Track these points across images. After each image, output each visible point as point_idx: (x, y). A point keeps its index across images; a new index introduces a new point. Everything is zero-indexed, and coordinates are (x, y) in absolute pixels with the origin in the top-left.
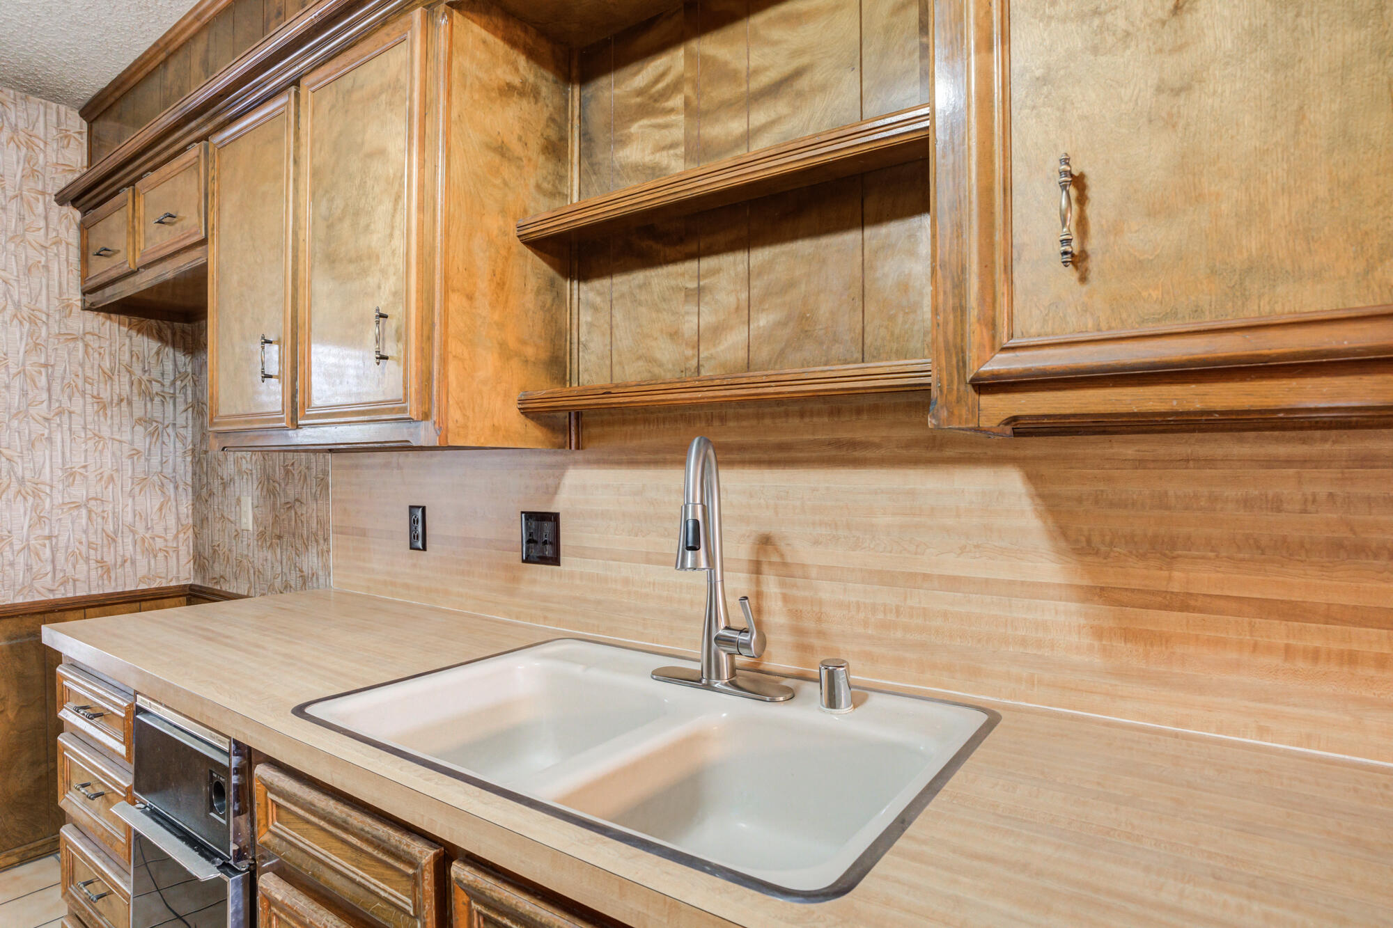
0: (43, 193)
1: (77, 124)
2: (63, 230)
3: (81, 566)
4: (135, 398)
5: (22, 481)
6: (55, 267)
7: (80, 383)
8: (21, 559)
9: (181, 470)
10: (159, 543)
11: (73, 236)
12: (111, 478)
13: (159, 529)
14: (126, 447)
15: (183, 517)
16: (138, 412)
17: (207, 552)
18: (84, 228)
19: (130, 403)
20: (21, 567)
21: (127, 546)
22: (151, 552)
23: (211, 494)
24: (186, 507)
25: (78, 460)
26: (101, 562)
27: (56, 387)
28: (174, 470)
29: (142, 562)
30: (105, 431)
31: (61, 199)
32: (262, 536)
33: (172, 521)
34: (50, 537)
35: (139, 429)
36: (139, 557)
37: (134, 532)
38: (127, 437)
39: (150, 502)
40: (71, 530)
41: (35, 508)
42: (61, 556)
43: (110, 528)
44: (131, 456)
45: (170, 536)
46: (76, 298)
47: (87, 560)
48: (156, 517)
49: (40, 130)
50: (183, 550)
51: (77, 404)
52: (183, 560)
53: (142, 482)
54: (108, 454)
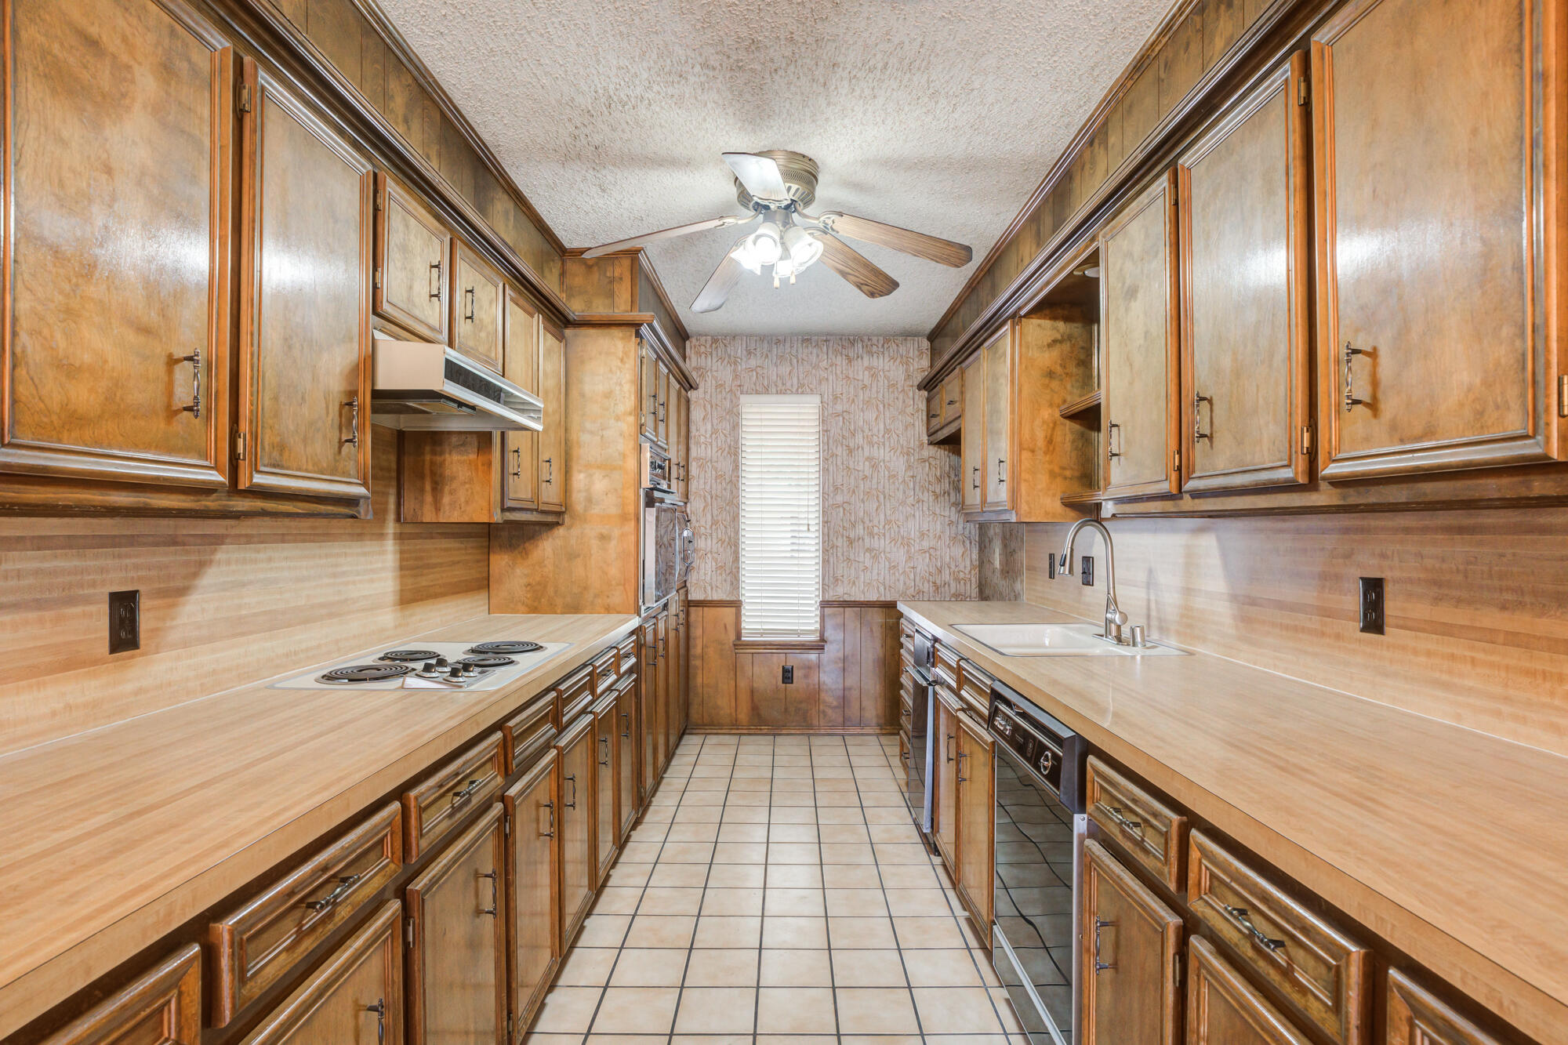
0: (912, 386)
1: (926, 344)
2: (920, 405)
3: (926, 584)
4: (951, 491)
5: (903, 538)
6: (917, 423)
7: (927, 484)
8: (902, 578)
9: (973, 532)
10: (962, 575)
11: (923, 406)
12: (940, 537)
13: (961, 568)
14: (947, 519)
15: (974, 560)
16: (953, 499)
17: (984, 582)
18: (929, 400)
19: (949, 495)
20: (902, 582)
21: (946, 576)
22: (958, 580)
23: (985, 547)
24: (975, 555)
25: (925, 527)
26: (934, 583)
27: (917, 488)
28: (970, 533)
29: (953, 584)
30: (938, 512)
31: (919, 388)
32: (1002, 571)
33: (968, 563)
34: (913, 568)
35: (953, 509)
36: (952, 582)
37: (950, 568)
38: (947, 513)
39: (958, 551)
40: (922, 564)
41: (908, 551)
42: (917, 579)
43: (939, 564)
44: (949, 525)
45: (967, 572)
46: (925, 439)
47: (929, 581)
48: (960, 560)
49: (911, 355)
50: (973, 580)
51: (925, 497)
52: (973, 586)
53: (954, 539)
54: (938, 523)
